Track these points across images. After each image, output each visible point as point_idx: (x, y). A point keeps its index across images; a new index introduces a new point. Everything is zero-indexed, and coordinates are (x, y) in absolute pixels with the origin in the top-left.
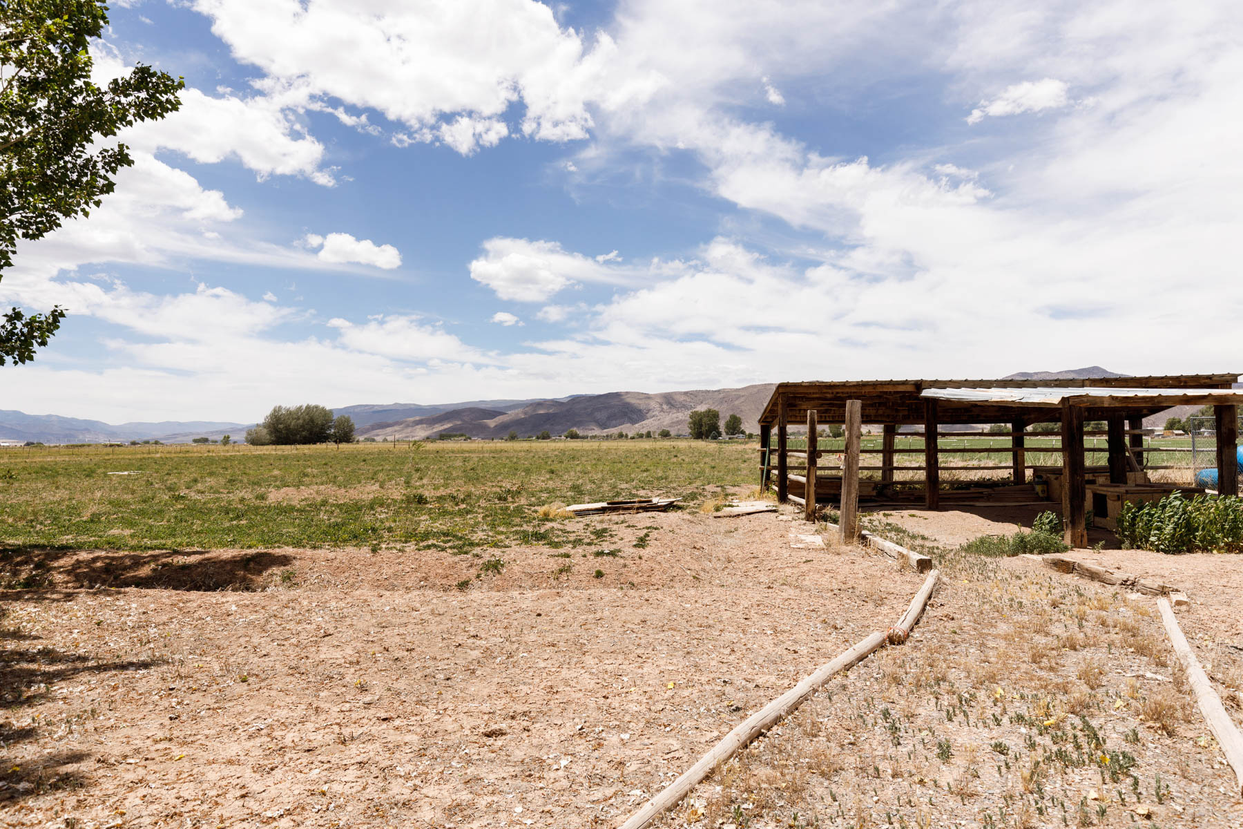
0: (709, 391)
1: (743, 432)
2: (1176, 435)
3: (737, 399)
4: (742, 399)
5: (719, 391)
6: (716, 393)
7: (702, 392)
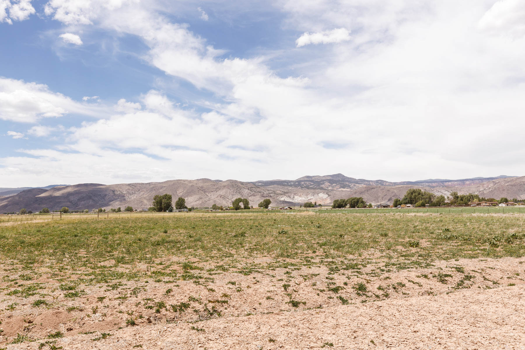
0: (143, 184)
1: (186, 208)
2: (408, 207)
3: (161, 188)
4: (164, 189)
5: (149, 183)
6: (148, 185)
7: (139, 184)
